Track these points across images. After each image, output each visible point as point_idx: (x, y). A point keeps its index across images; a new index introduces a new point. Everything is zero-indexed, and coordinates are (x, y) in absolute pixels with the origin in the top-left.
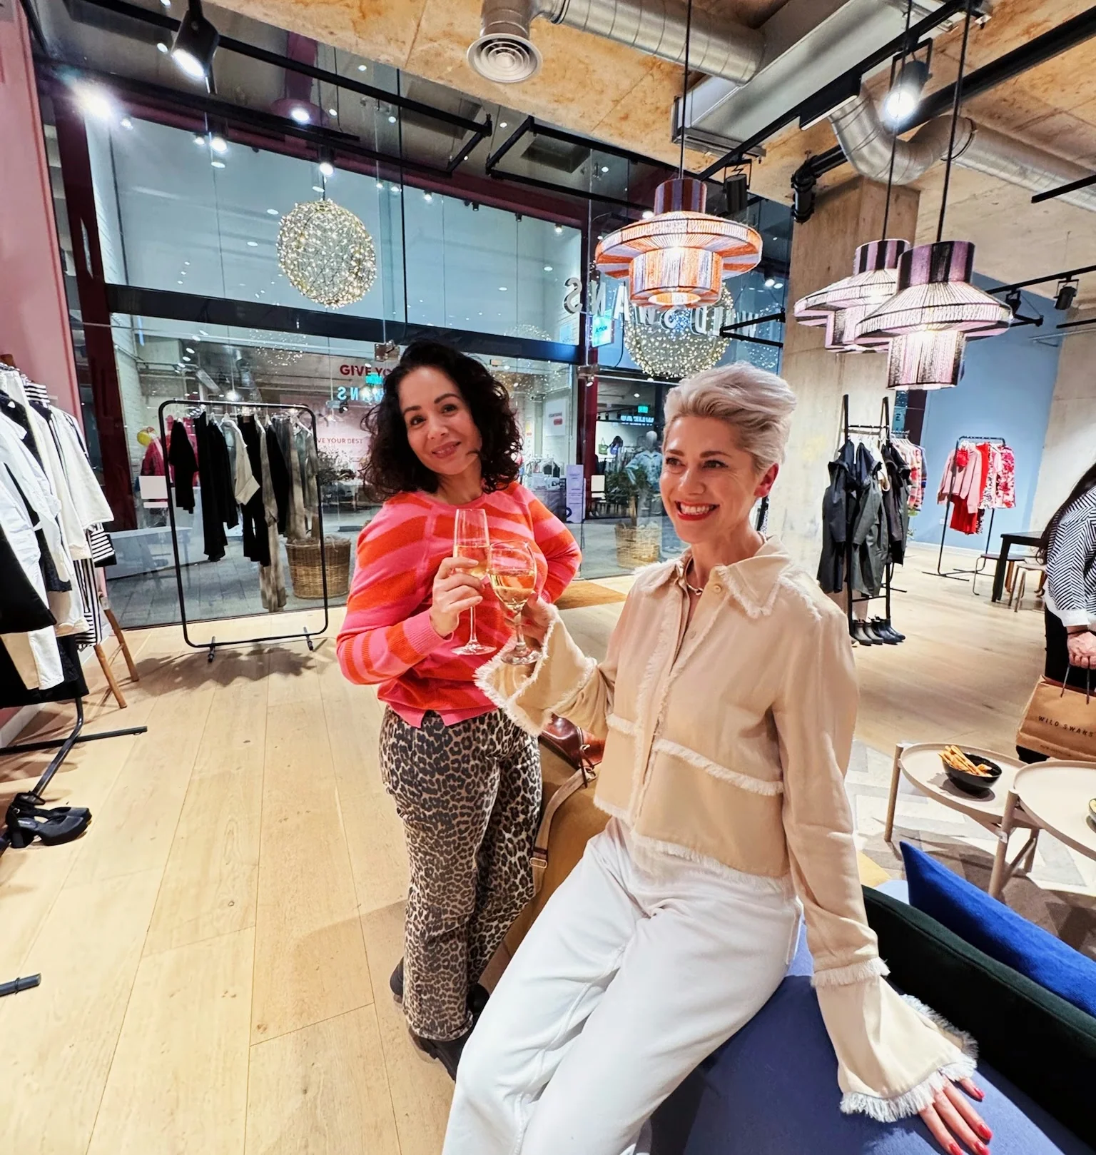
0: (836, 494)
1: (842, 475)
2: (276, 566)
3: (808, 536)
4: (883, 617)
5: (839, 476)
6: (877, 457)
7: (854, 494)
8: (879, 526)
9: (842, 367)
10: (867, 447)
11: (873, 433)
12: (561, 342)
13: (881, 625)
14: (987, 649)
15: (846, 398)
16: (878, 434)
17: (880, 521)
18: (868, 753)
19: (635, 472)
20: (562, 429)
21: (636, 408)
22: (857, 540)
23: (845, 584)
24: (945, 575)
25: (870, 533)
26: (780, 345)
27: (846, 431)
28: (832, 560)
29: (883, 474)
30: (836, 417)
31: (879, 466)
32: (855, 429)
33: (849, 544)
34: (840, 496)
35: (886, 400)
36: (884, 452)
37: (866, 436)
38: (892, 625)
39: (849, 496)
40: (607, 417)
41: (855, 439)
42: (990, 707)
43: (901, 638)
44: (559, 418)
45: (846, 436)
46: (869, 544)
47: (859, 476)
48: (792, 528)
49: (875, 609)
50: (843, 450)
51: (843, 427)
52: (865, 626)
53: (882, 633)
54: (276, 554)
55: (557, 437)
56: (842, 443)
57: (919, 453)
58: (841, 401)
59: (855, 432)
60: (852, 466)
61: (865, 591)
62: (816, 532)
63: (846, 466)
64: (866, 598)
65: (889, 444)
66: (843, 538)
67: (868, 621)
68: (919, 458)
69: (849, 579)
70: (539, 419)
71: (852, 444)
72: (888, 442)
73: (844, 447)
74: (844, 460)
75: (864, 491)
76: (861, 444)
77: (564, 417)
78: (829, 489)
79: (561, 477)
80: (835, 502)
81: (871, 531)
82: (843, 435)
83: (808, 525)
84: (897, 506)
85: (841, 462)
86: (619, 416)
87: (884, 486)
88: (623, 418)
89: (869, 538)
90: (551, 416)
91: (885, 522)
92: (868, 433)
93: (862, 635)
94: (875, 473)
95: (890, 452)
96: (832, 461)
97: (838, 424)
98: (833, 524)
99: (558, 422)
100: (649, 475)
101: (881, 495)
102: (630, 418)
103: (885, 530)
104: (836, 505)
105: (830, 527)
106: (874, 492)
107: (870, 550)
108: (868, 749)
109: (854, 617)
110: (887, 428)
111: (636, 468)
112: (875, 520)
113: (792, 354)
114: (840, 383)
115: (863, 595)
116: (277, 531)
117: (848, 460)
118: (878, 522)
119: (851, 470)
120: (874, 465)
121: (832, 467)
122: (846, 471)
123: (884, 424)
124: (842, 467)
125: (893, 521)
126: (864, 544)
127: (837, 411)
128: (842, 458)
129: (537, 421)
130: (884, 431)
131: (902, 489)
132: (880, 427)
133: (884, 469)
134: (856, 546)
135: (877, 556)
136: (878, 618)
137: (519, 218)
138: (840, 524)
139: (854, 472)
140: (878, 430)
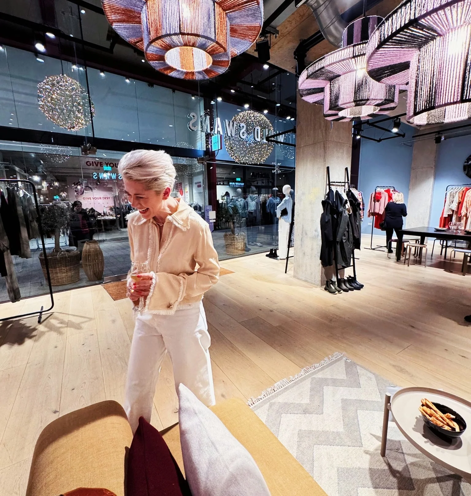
0: (327, 217)
1: (329, 207)
2: (11, 275)
3: (314, 238)
4: (353, 276)
5: (327, 207)
6: (345, 197)
7: (335, 216)
8: (348, 232)
9: (325, 152)
10: (340, 192)
11: (342, 186)
12: (198, 149)
13: (352, 280)
14: (402, 289)
15: (328, 168)
16: (344, 186)
17: (348, 229)
18: (359, 371)
19: (232, 208)
20: (201, 190)
21: (235, 179)
22: (338, 239)
23: (334, 262)
24: (374, 249)
25: (344, 235)
26: (295, 146)
27: (329, 185)
28: (327, 250)
29: (348, 206)
30: (324, 178)
31: (346, 202)
32: (333, 183)
33: (335, 242)
34: (328, 218)
35: (346, 169)
36: (347, 195)
37: (338, 187)
38: (357, 280)
39: (333, 217)
40: (223, 183)
41: (334, 189)
42: (413, 327)
43: (362, 286)
44: (199, 184)
45: (330, 188)
46: (344, 241)
47: (337, 207)
48: (306, 234)
49: (348, 272)
50: (328, 194)
51: (328, 183)
52: (344, 281)
53: (353, 284)
54: (10, 268)
55: (200, 193)
56: (328, 191)
57: (360, 194)
58: (326, 170)
59: (333, 185)
60: (333, 202)
61: (344, 265)
62: (318, 236)
63: (331, 202)
64: (344, 267)
65: (350, 191)
66: (331, 239)
67: (346, 279)
68: (361, 197)
69: (336, 259)
70: (191, 185)
71: (333, 191)
72: (349, 189)
73: (329, 193)
74: (329, 200)
75: (340, 214)
76: (337, 191)
77: (202, 184)
78: (322, 214)
79: (202, 211)
80: (326, 221)
81: (344, 234)
82: (328, 187)
83: (314, 232)
84: (356, 221)
85: (328, 200)
86: (229, 183)
87: (349, 211)
88: (231, 183)
89: (344, 238)
90: (196, 183)
91: (350, 230)
92: (339, 186)
93: (344, 287)
94: (344, 206)
95: (350, 194)
96: (324, 200)
97: (325, 181)
98: (326, 232)
99: (199, 186)
100: (239, 210)
101: (348, 216)
102: (234, 184)
103: (351, 233)
104: (327, 222)
105: (325, 233)
106: (345, 215)
107: (345, 244)
108: (358, 367)
109: (339, 277)
110: (348, 183)
111: (233, 206)
112: (346, 229)
113: (300, 148)
114: (325, 161)
115: (343, 266)
116: (10, 255)
117: (331, 199)
118: (347, 230)
119: (333, 204)
120: (344, 201)
121: (323, 203)
122: (331, 205)
123: (346, 181)
124: (329, 203)
125: (354, 228)
126: (342, 242)
127: (324, 175)
128: (328, 198)
129: (190, 186)
130: (347, 184)
131: (357, 213)
132: (345, 183)
133: (349, 203)
134: (338, 242)
135: (348, 246)
136: (350, 276)
137: (174, 91)
138: (330, 231)
139: (334, 205)
140: (343, 184)
